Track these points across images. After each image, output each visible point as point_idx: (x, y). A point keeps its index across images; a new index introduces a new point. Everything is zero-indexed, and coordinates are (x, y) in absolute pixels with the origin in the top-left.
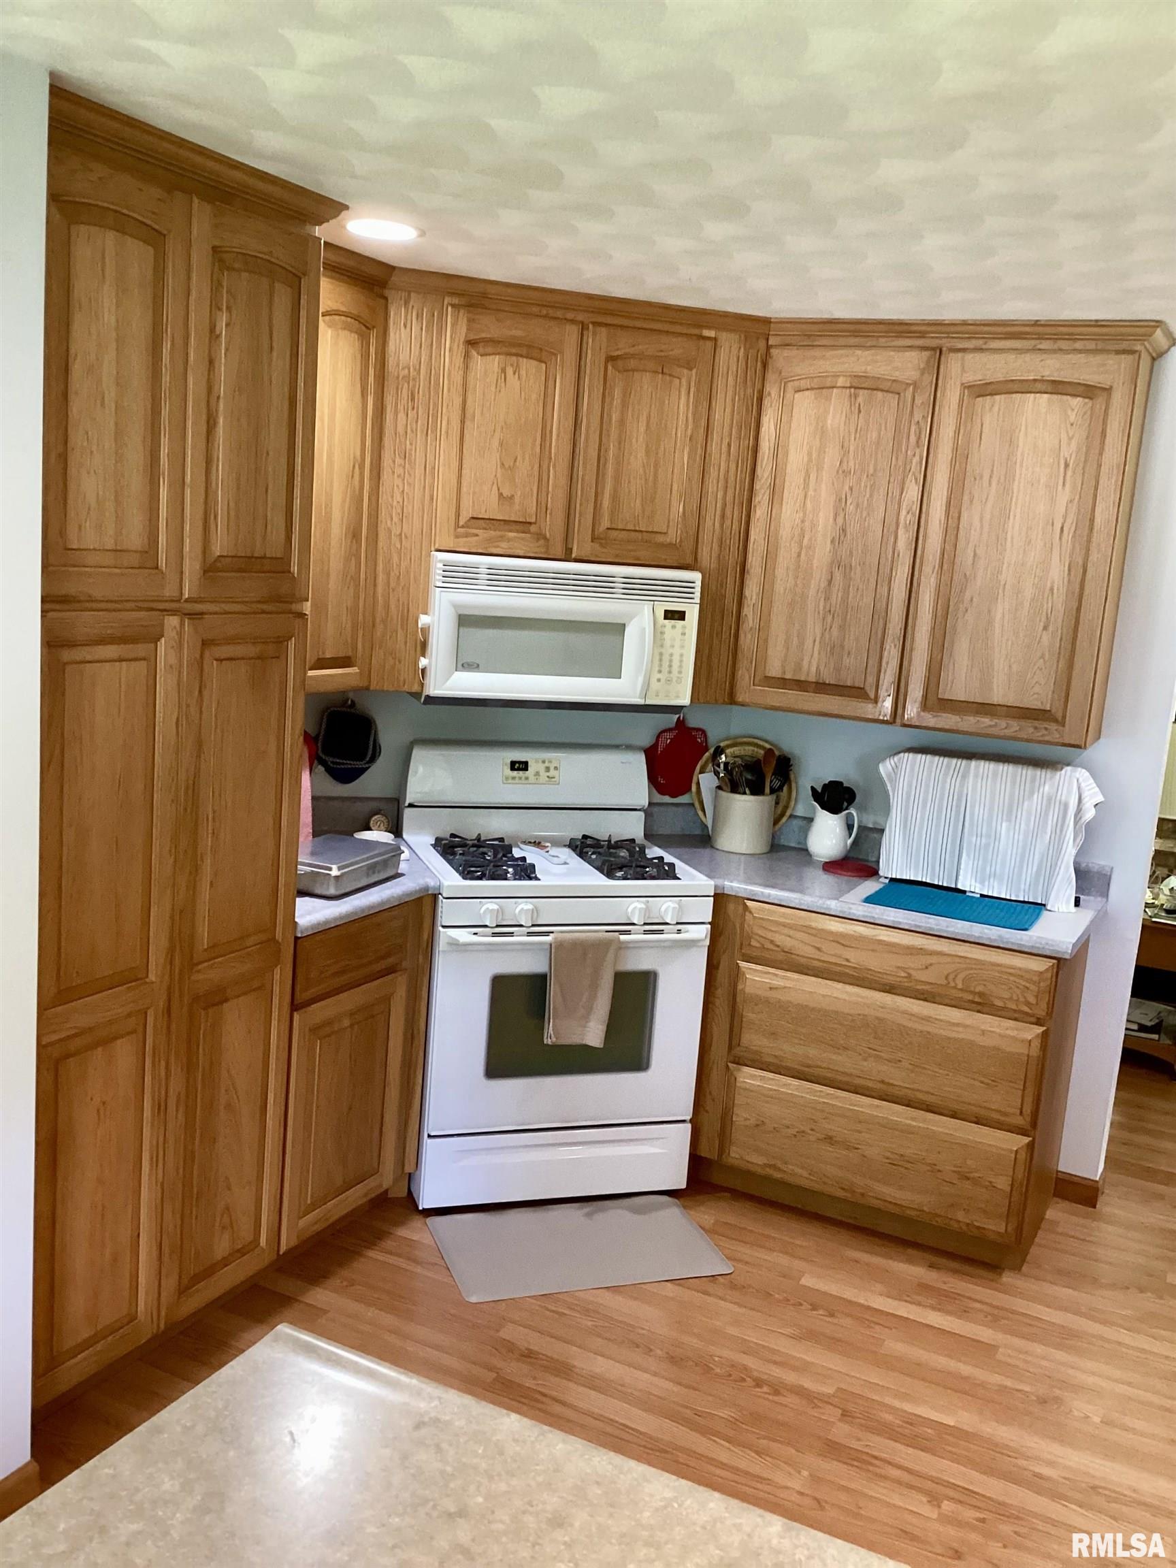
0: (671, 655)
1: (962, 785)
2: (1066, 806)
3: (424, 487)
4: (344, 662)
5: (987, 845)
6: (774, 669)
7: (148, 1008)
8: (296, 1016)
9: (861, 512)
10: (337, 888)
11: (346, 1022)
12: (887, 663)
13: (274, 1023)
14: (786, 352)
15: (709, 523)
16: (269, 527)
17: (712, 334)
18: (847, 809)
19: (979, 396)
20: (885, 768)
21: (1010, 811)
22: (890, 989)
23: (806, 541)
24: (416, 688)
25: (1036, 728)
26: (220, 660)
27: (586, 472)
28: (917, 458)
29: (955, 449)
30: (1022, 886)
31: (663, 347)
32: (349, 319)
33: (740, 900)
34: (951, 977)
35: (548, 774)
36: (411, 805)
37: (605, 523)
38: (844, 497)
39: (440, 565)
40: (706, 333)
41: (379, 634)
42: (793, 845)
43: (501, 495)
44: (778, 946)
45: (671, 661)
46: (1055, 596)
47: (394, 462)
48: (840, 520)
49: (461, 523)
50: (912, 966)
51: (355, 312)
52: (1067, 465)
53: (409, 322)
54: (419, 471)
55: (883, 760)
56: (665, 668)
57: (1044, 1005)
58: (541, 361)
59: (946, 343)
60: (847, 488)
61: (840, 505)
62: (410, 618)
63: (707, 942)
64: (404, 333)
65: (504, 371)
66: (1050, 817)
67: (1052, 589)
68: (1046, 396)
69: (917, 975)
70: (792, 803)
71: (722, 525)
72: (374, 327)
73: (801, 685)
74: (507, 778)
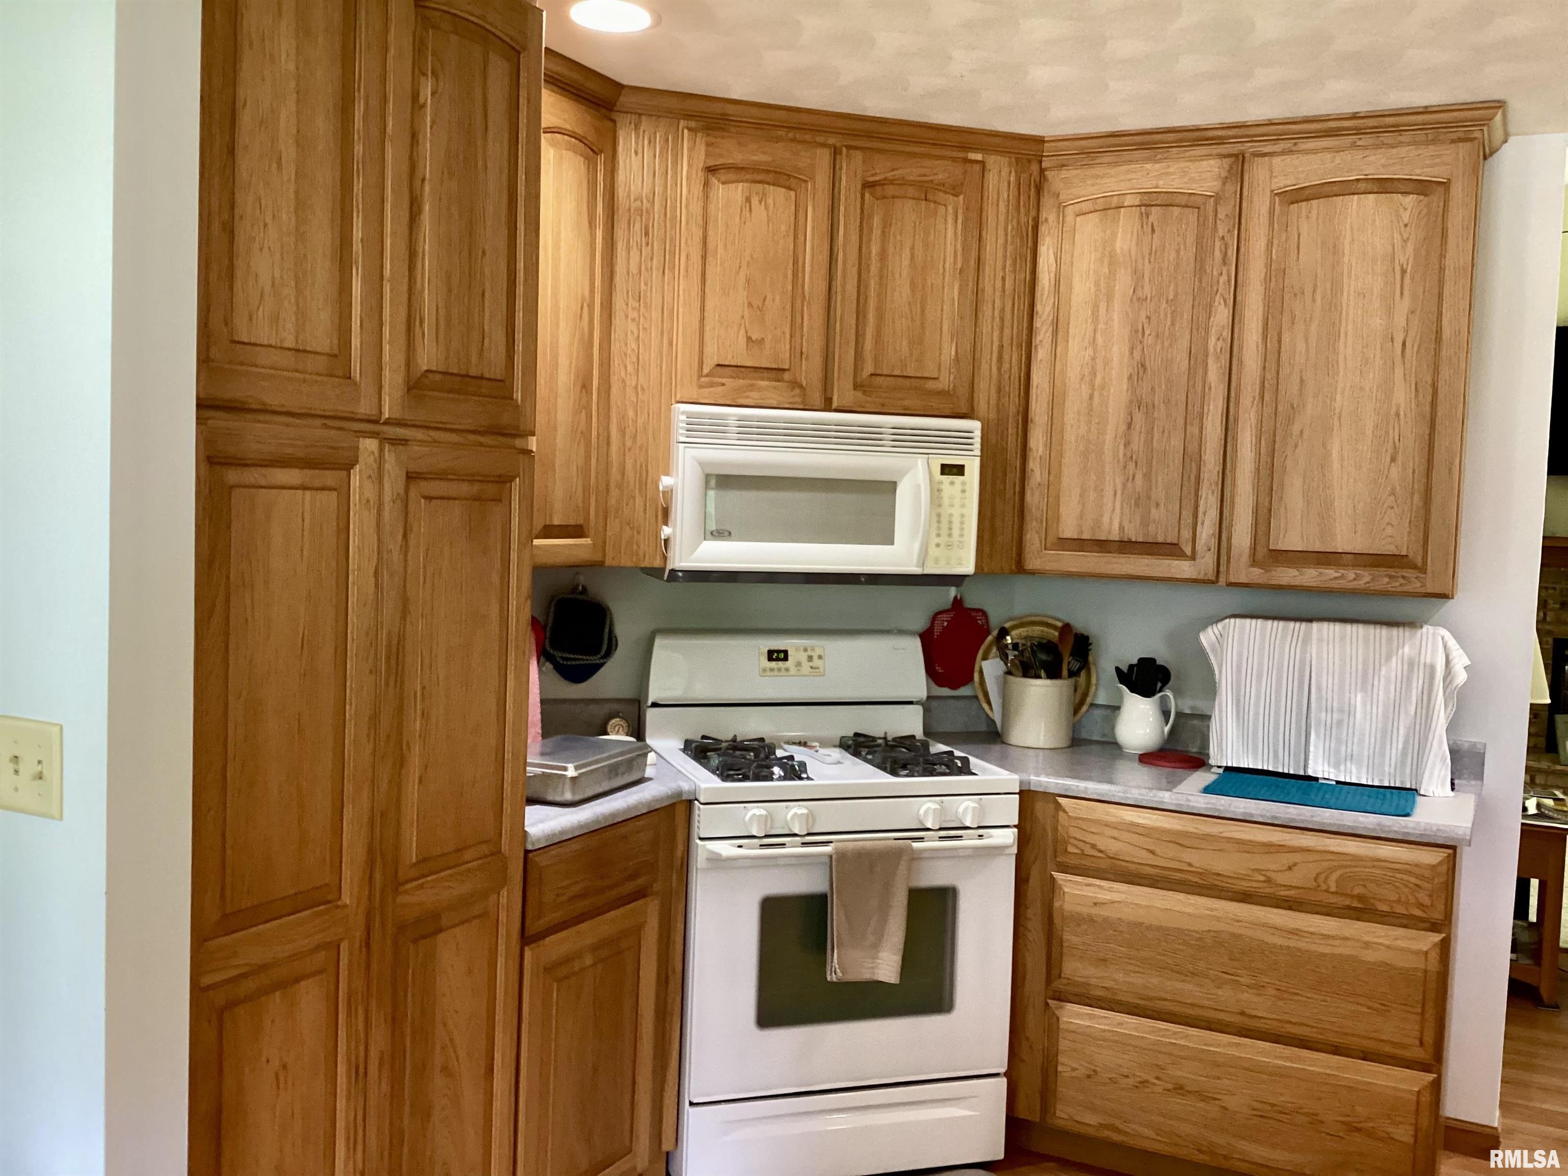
0: (951, 515)
1: (1304, 652)
2: (1432, 668)
3: (662, 332)
4: (576, 531)
5: (1340, 723)
6: (1069, 530)
7: (341, 940)
8: (528, 953)
9: (1163, 343)
10: (573, 794)
11: (588, 960)
12: (1205, 513)
13: (501, 961)
14: (1064, 174)
15: (985, 367)
16: (486, 341)
17: (979, 157)
18: (1160, 691)
19: (1292, 203)
20: (1207, 638)
21: (1364, 681)
22: (1245, 897)
23: (1098, 381)
24: (657, 563)
25: (1390, 577)
26: (429, 498)
27: (845, 311)
28: (1224, 278)
29: (1269, 265)
30: (1387, 769)
31: (927, 171)
32: (573, 140)
33: (1051, 797)
34: (1322, 877)
35: (811, 664)
36: (655, 705)
37: (869, 368)
38: (1140, 328)
39: (683, 417)
40: (973, 156)
41: (613, 501)
42: (1095, 738)
43: (749, 339)
44: (1101, 851)
45: (950, 522)
46: (1402, 422)
47: (627, 304)
48: (1137, 354)
49: (706, 370)
50: (1273, 867)
51: (579, 131)
52: (1403, 272)
53: (640, 151)
54: (655, 315)
55: (1204, 627)
56: (944, 531)
57: (1441, 906)
58: (789, 188)
59: (1249, 148)
60: (1144, 317)
61: (1137, 335)
62: (649, 481)
63: (1015, 850)
64: (635, 161)
65: (748, 200)
66: (1414, 685)
67: (1398, 415)
68: (1371, 196)
69: (1282, 879)
70: (1093, 689)
71: (999, 369)
72: (602, 152)
73: (1102, 546)
74: (764, 670)
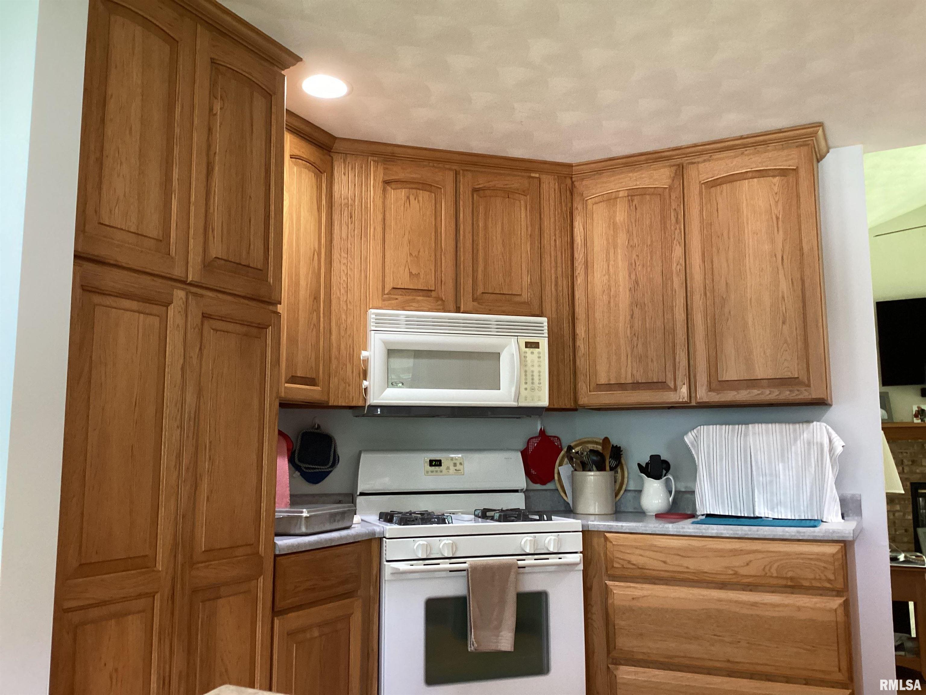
0: (533, 372)
1: (745, 442)
2: (822, 445)
3: (361, 271)
4: (311, 381)
5: (771, 482)
6: (603, 380)
7: (156, 592)
8: (276, 621)
9: (647, 269)
10: (307, 528)
11: (316, 633)
12: (679, 362)
13: (259, 624)
14: (584, 183)
15: (548, 288)
16: (252, 247)
17: (537, 175)
18: (665, 476)
19: (712, 187)
20: (689, 439)
21: (783, 455)
22: (723, 585)
23: (612, 293)
24: (361, 403)
25: (790, 391)
26: (216, 330)
27: (466, 258)
28: (677, 231)
29: (702, 221)
30: (802, 508)
31: (507, 182)
32: (308, 164)
33: (601, 533)
34: (767, 568)
35: (456, 468)
36: (362, 494)
37: (480, 290)
38: (633, 262)
39: (373, 316)
40: (533, 175)
41: (334, 366)
42: (630, 510)
43: (411, 273)
44: (634, 565)
45: (533, 375)
46: (786, 301)
47: (341, 256)
48: (633, 277)
49: (386, 292)
50: (737, 564)
51: (312, 159)
52: (777, 218)
53: (347, 172)
54: (357, 261)
55: (686, 433)
56: (529, 381)
57: (841, 580)
58: (431, 192)
59: (685, 161)
60: (634, 256)
61: (632, 266)
62: (355, 354)
63: (581, 567)
64: (344, 178)
65: (408, 198)
66: (812, 456)
67: (783, 298)
68: (755, 180)
69: (743, 571)
70: (626, 480)
71: (556, 290)
72: (325, 172)
73: (622, 386)
74: (427, 472)
